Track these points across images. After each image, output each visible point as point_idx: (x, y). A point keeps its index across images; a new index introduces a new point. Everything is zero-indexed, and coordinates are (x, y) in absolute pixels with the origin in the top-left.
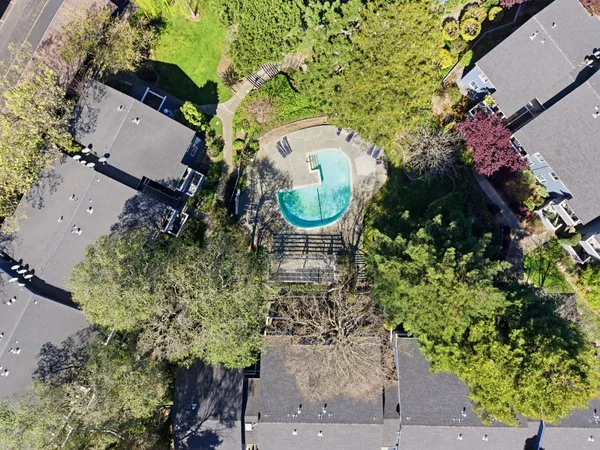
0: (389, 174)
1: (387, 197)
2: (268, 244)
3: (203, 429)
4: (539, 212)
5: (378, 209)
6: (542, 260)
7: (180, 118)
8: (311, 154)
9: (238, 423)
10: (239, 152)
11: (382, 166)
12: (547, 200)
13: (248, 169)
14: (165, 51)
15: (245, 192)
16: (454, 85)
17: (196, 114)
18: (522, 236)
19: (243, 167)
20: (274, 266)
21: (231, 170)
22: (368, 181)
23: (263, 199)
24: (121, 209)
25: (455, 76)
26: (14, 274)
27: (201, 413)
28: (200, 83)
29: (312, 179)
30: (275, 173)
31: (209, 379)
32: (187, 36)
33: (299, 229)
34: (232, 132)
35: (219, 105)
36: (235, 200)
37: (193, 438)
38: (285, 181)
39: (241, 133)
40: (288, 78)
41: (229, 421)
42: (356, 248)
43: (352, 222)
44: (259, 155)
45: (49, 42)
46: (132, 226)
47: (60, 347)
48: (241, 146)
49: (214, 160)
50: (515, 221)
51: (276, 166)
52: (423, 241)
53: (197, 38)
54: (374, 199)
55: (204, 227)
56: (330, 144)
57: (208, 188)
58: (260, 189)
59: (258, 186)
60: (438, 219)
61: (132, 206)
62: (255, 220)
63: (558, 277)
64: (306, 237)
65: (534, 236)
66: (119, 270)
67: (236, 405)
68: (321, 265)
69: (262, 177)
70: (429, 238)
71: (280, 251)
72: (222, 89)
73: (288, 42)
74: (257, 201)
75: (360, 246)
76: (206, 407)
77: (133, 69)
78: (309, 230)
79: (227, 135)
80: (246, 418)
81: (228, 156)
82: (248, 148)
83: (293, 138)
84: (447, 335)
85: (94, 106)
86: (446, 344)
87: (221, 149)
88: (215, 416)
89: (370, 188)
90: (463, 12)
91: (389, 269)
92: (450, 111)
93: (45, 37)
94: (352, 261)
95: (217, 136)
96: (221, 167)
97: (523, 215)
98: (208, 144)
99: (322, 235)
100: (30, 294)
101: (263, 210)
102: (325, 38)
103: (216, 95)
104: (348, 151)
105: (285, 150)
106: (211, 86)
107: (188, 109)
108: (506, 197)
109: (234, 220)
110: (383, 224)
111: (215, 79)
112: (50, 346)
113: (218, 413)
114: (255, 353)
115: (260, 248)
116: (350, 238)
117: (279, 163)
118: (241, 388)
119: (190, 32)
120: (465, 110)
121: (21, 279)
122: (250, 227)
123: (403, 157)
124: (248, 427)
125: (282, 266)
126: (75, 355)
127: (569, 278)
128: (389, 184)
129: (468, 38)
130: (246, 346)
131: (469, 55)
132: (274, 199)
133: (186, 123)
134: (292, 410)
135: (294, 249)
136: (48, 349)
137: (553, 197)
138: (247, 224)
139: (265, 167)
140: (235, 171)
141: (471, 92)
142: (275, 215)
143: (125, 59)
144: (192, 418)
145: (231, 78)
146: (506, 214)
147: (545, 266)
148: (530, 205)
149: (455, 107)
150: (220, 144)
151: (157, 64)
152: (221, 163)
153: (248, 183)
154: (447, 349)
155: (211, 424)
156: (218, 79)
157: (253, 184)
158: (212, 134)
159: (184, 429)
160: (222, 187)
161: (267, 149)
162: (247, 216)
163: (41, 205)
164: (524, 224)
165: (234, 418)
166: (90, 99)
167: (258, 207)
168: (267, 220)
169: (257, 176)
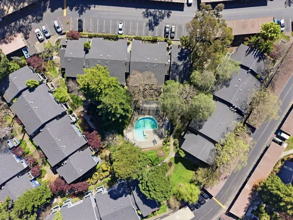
0: (123, 132)
1: (124, 125)
2: (161, 113)
3: (182, 62)
4: (78, 119)
5: (127, 122)
6: (77, 104)
7: (185, 152)
8: (146, 140)
9: (172, 63)
10: (169, 141)
11: (125, 135)
12: (76, 122)
13: (166, 136)
14: (190, 174)
15: (167, 129)
16: (102, 159)
17: (180, 153)
18: (83, 111)
19: (168, 137)
20: (159, 106)
21: (172, 136)
22: (129, 131)
23: (162, 127)
24: (204, 126)
25: (101, 161)
26: (236, 109)
27: (183, 66)
28: (180, 164)
29: (147, 132)
30: (158, 135)
31: (180, 76)
32: (183, 178)
33: (151, 117)
34: (171, 148)
35: (174, 156)
36: (171, 127)
37: (185, 59)
38: (155, 132)
39: (168, 147)
40: (152, 164)
41: (174, 64)
42: (134, 110)
43: (135, 118)
44: (162, 140)
45: (225, 178)
46: (201, 121)
47: (224, 86)
48: (168, 143)
49: (177, 140)
50: (85, 116)
51: (157, 137)
52: (118, 114)
53: (180, 177)
54: (128, 125)
55: (180, 119)
56: (141, 143)
57: (179, 131)
58: (163, 130)
59: (163, 131)
60: (113, 119)
61: (200, 127)
62: (165, 120)
63: (72, 98)
64: (149, 114)
65: (79, 111)
66: (201, 110)
67: (172, 68)
68: (145, 105)
69: (162, 134)
70: (116, 114)
71: (157, 111)
72: (173, 161)
73: (152, 171)
74: (164, 126)
75: (133, 111)
76: (181, 68)
77: (199, 168)
78: (148, 116)
79: (172, 147)
80: (169, 64)
81: (172, 140)
82: (166, 142)
83: (152, 145)
84: (113, 88)
85: (210, 157)
86: (113, 85)
87: (174, 143)
88: (178, 65)
89: (129, 128)
90: (97, 182)
91: (127, 106)
92: (103, 151)
93: (226, 180)
94: (135, 106)
95: (175, 147)
96: (174, 137)
97: (83, 118)
98: (178, 144)
99: (144, 115)
100: (231, 102)
101: (162, 123)
102: (142, 170)
103: (175, 159)
104: (135, 140)
105: (154, 141)
106: (176, 162)
107: (183, 155)
108: (87, 123)
109: (171, 121)
110: (126, 117)
111: (175, 164)
112: (227, 87)
113: (178, 66)
114: (166, 84)
115: (164, 112)
116: (136, 113)
117: (156, 137)
118: (171, 73)
119: (183, 180)
120: (99, 151)
121: (234, 107)
122: (166, 118)
123: (118, 137)
124: (169, 61)
125: (157, 106)
126: (220, 83)
127: (69, 97)
128: (123, 129)
129: (97, 173)
130: (168, 86)
131: (97, 167)
132: (158, 126)
133: (183, 151)
134: (156, 66)
135: (153, 111)
136: (227, 86)
137: (74, 123)
138: (167, 119)
139: (161, 137)
140: (170, 136)
141: (97, 156)
142: (159, 122)
143: (201, 171)
144: (185, 65)
145: (170, 164)
146: (88, 118)
147: (76, 102)
148: (80, 121)
149: (102, 152)
150: (175, 144)
151: (193, 170)
152: (174, 138)
153: (166, 132)
154: (113, 84)
155: (180, 63)
156: (174, 165)
157: (165, 131)
158: (177, 148)
159: (187, 62)
160: (175, 131)
161: (160, 142)
162: (167, 122)
163: (228, 128)
164: (82, 115)
165: (173, 65)
166: (212, 159)
167: (164, 124)
168: (161, 120)
169: (163, 134)
